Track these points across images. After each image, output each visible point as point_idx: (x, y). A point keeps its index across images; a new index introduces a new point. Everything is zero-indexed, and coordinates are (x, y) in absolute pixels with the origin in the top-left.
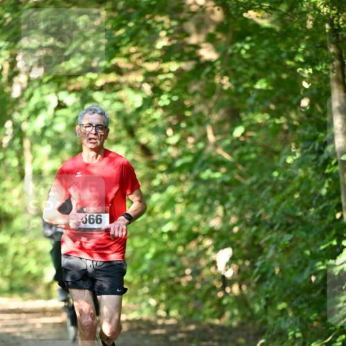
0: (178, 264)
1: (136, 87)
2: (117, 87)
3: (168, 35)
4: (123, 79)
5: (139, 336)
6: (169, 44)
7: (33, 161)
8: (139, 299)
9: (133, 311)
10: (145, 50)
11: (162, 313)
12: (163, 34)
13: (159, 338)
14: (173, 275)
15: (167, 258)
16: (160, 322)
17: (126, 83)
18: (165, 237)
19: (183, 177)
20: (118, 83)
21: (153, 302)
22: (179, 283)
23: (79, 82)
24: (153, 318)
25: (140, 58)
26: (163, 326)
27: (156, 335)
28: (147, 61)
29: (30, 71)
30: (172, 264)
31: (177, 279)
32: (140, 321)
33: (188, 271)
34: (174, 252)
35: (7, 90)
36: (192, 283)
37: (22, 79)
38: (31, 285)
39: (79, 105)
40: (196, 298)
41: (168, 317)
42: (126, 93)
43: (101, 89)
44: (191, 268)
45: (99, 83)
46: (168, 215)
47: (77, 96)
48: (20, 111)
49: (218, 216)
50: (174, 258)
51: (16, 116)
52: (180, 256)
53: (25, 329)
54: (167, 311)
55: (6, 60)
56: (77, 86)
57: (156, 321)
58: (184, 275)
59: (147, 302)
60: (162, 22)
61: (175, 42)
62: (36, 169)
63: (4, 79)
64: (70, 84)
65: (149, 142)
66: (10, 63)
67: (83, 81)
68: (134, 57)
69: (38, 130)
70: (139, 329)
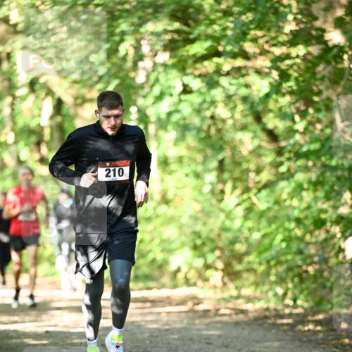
0: (306, 252)
1: (264, 72)
2: (244, 72)
3: (295, 19)
4: (249, 64)
5: (266, 325)
6: (297, 28)
7: (158, 148)
8: (266, 288)
9: (259, 299)
10: (273, 34)
11: (289, 301)
12: (290, 17)
13: (286, 328)
14: (300, 263)
15: (294, 246)
16: (287, 311)
17: (252, 67)
18: (293, 225)
19: (310, 163)
20: (245, 67)
21: (280, 291)
22: (307, 272)
23: (205, 67)
24: (280, 307)
25: (267, 42)
26: (290, 316)
27: (283, 325)
28: (274, 45)
29: (156, 55)
30: (300, 252)
31: (304, 268)
32: (267, 309)
33: (316, 259)
34: (301, 239)
35: (132, 74)
36: (320, 272)
37: (147, 64)
38: (156, 273)
39: (204, 90)
40: (324, 287)
41: (295, 306)
42: (253, 78)
43: (228, 74)
44: (319, 256)
45: (226, 68)
46: (295, 202)
47: (203, 81)
48: (145, 97)
49: (346, 203)
50: (302, 246)
51: (140, 101)
52: (308, 244)
53: (149, 318)
54: (295, 300)
55: (131, 45)
56: (203, 71)
57: (283, 310)
58: (312, 263)
59: (274, 290)
60: (289, 6)
61: (302, 26)
62: (162, 155)
63: (129, 64)
64: (196, 69)
65: (276, 127)
66: (135, 48)
67: (209, 66)
68: (261, 41)
69: (163, 116)
70: (266, 317)
